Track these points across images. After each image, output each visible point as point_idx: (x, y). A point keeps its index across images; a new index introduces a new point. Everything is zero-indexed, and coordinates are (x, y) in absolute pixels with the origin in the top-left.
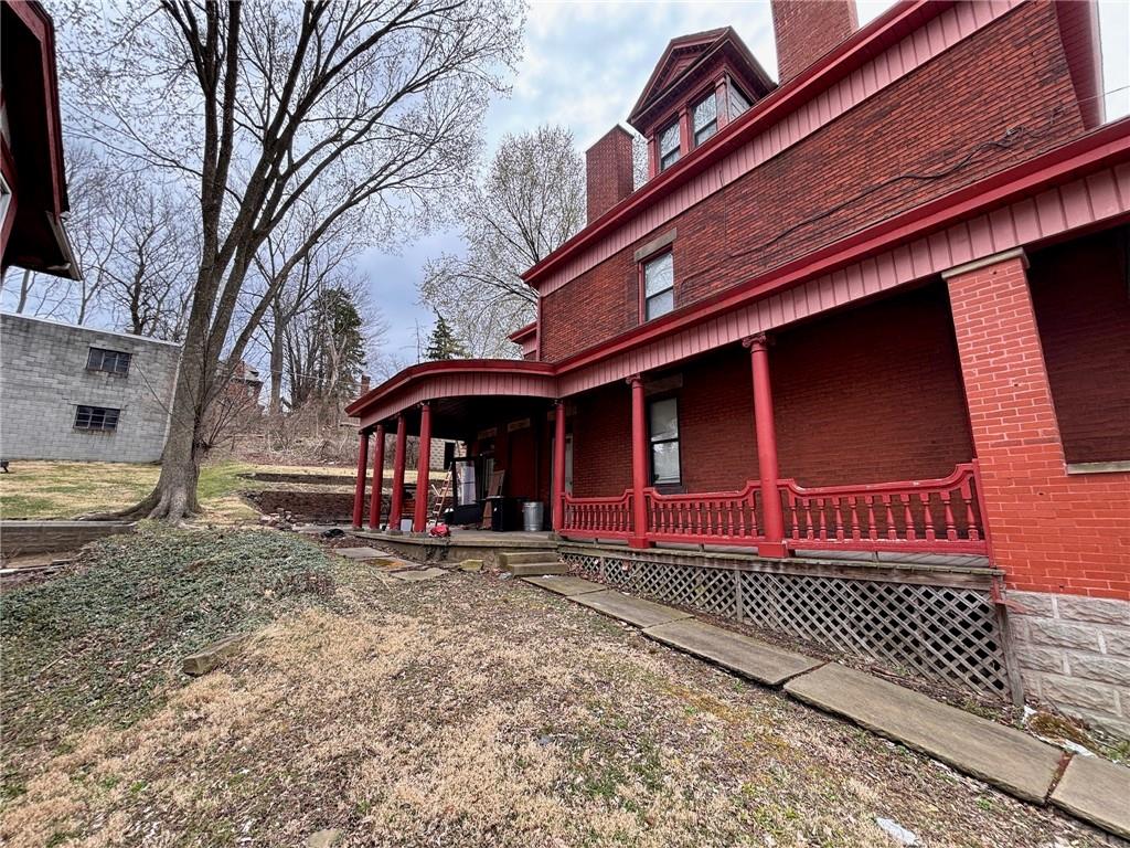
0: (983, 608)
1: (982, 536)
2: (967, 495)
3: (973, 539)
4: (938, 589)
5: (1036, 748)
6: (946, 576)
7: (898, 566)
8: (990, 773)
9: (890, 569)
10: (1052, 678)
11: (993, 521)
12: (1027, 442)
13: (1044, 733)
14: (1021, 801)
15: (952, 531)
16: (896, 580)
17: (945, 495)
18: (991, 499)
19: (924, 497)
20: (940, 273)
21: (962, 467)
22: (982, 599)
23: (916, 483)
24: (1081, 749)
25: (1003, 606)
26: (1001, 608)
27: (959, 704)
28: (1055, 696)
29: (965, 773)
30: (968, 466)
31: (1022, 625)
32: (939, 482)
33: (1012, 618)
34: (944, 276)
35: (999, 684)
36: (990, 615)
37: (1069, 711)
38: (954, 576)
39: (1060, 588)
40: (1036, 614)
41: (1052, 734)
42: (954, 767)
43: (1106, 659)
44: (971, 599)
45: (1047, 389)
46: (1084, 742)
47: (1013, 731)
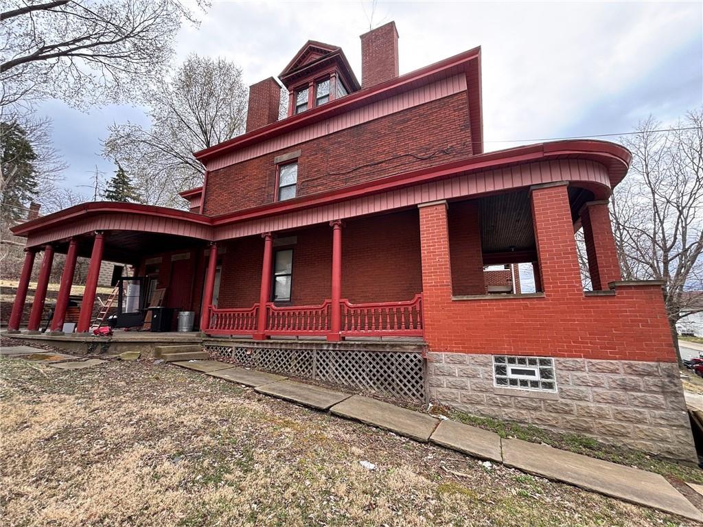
0: (419, 361)
1: (422, 328)
2: (418, 309)
3: (419, 330)
4: (404, 353)
5: (430, 420)
6: (407, 347)
7: (389, 343)
8: (410, 433)
9: (386, 345)
10: (440, 389)
11: (427, 321)
12: (440, 286)
13: (434, 413)
14: (420, 442)
15: (411, 326)
16: (388, 350)
17: (410, 308)
18: (426, 311)
19: (402, 310)
20: (417, 205)
21: (417, 296)
22: (419, 357)
23: (400, 303)
24: (445, 418)
25: (426, 359)
26: (425, 359)
27: (405, 407)
28: (440, 397)
29: (401, 436)
30: (419, 296)
31: (432, 367)
32: (408, 302)
33: (429, 364)
34: (419, 206)
35: (422, 395)
36: (421, 364)
37: (443, 403)
38: (410, 347)
39: (446, 350)
40: (437, 362)
41: (436, 413)
42: (397, 434)
43: (458, 379)
44: (415, 357)
45: (448, 263)
46: (447, 415)
47: (423, 415)
